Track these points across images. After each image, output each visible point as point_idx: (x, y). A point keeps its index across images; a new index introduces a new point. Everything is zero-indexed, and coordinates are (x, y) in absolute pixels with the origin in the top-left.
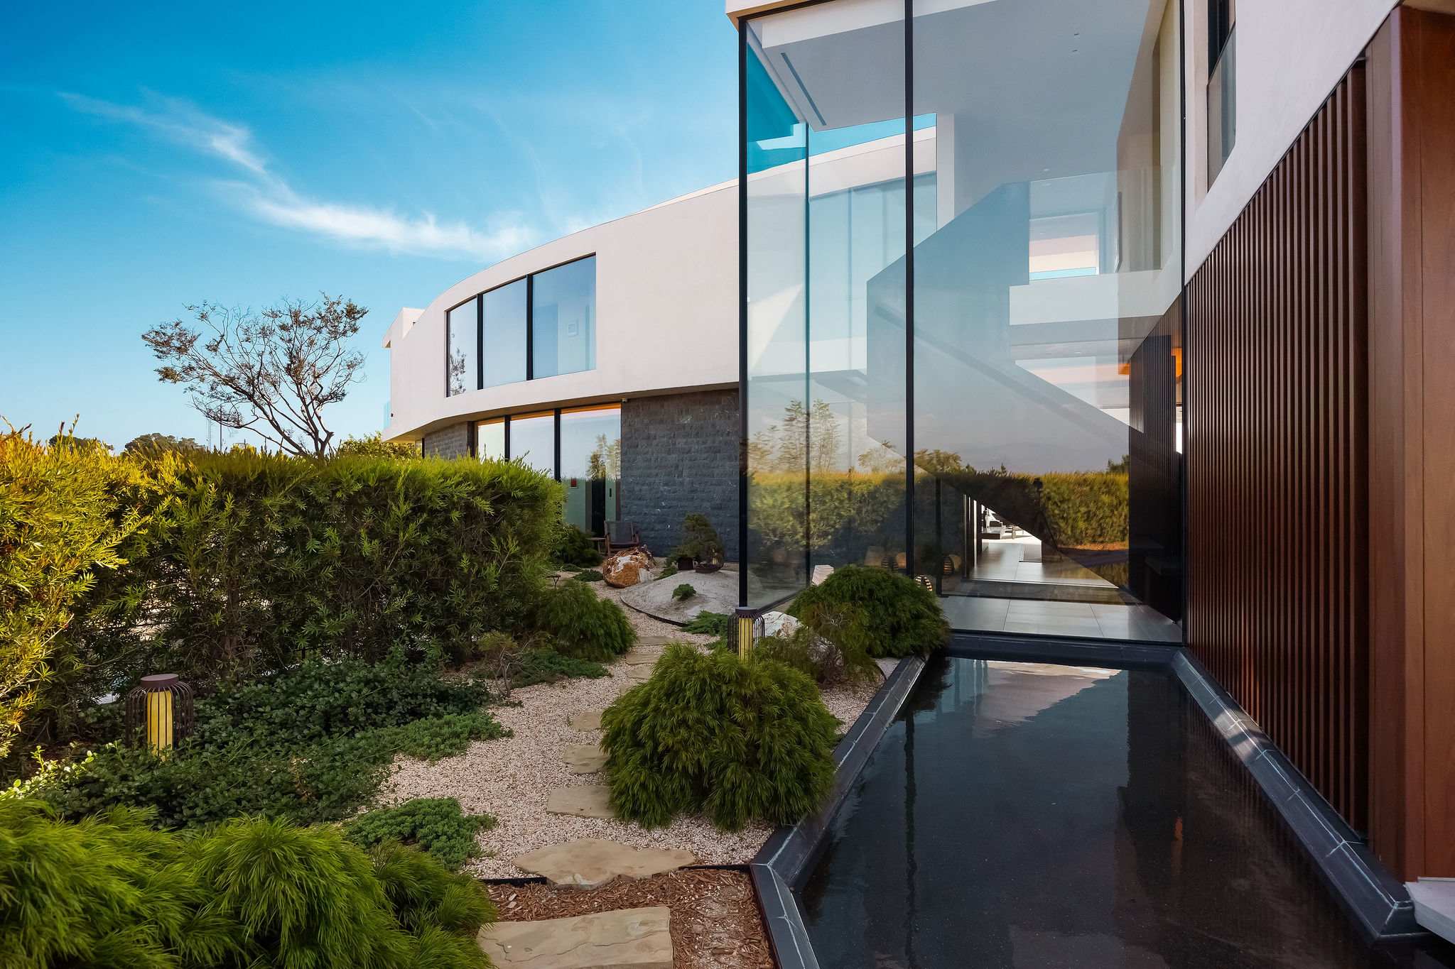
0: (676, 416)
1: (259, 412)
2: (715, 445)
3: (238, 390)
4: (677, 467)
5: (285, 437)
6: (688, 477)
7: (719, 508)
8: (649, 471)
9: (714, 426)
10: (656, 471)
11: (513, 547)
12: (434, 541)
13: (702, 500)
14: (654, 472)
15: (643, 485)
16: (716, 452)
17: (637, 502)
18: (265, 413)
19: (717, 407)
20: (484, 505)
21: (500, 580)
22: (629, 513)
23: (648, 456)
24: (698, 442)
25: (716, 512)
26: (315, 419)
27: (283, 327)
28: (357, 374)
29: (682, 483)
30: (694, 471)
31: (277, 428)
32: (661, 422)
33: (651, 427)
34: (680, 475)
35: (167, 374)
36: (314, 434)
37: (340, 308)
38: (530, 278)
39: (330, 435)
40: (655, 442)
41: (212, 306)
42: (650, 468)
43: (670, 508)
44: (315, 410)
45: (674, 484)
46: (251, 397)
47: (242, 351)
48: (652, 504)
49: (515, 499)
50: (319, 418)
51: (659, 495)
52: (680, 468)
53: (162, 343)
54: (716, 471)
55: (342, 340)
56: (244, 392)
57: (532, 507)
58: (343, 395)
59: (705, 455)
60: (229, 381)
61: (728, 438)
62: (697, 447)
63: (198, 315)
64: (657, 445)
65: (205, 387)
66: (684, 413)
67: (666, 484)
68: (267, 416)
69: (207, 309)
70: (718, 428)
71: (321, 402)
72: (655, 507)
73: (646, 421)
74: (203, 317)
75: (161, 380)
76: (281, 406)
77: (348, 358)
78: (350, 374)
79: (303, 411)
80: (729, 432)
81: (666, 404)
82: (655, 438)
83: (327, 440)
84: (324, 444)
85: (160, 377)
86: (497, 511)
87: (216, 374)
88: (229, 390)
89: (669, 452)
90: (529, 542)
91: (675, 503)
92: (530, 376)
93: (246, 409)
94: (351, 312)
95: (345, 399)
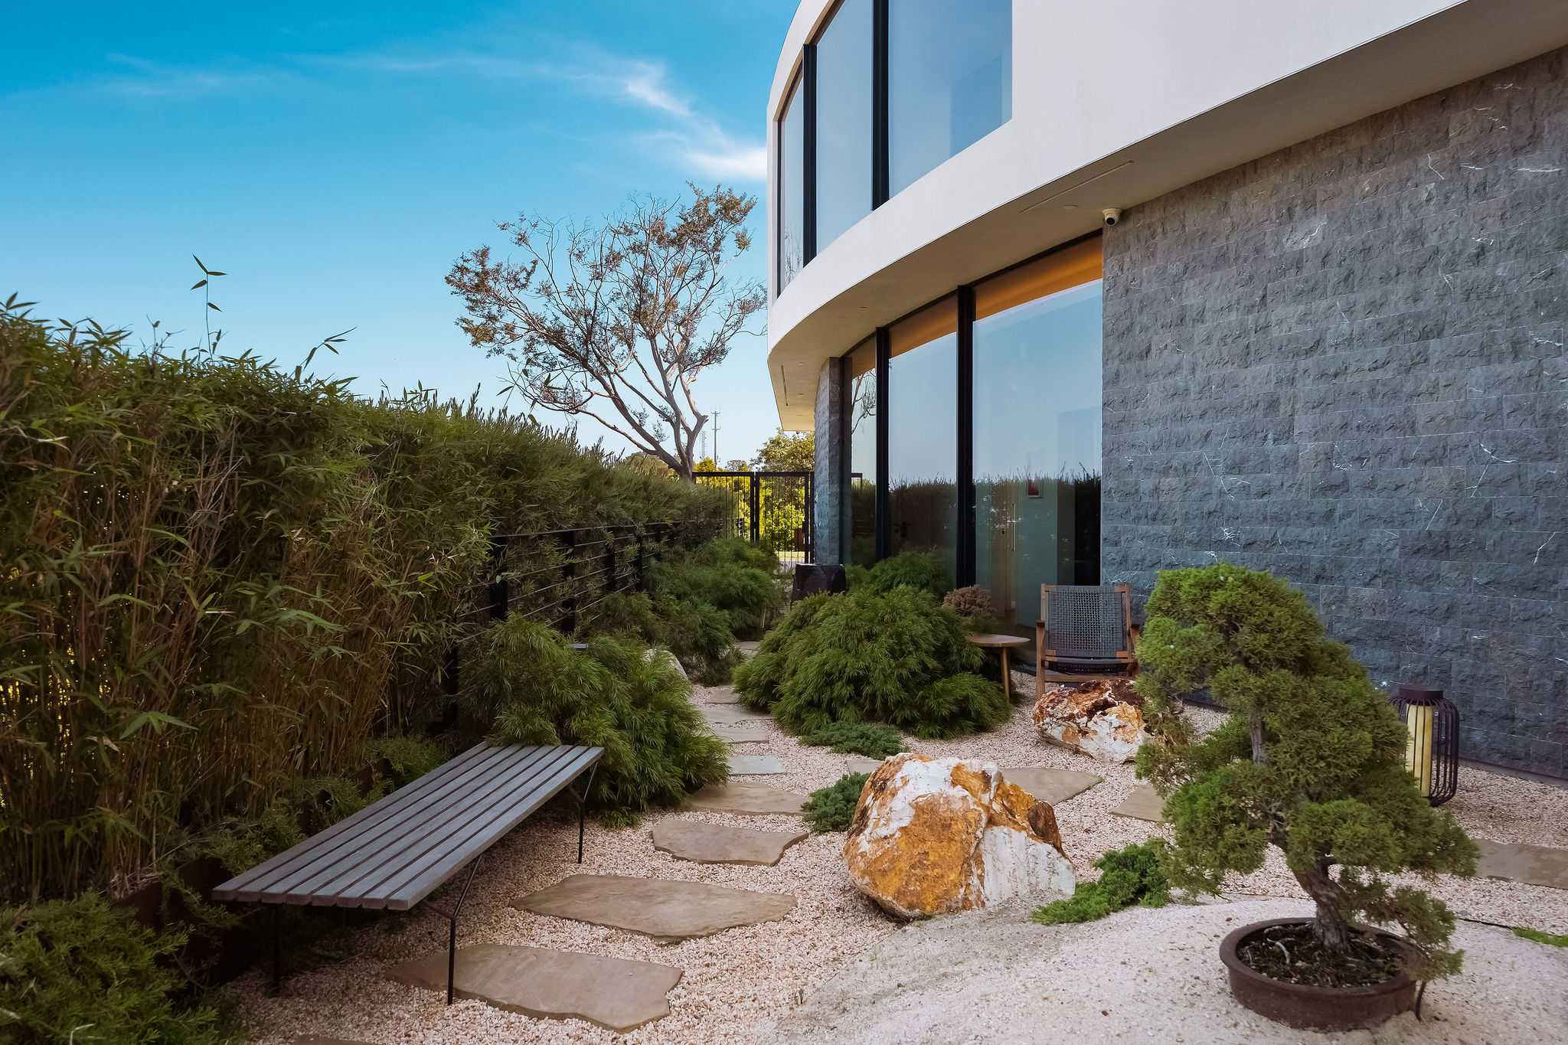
0: (1269, 228)
2: (1421, 307)
3: (569, 352)
4: (1273, 404)
5: (634, 426)
6: (1315, 435)
7: (1439, 548)
8: (1180, 429)
9: (1415, 236)
10: (1203, 426)
13: (1370, 519)
14: (1197, 428)
15: (1165, 472)
16: (1425, 336)
17: (1143, 528)
18: (605, 387)
19: (1429, 159)
22: (1123, 562)
23: (1179, 380)
24: (1350, 310)
25: (1423, 566)
27: (635, 248)
29: (1290, 462)
30: (1336, 416)
31: (622, 408)
32: (1221, 259)
33: (1188, 284)
34: (1286, 433)
36: (676, 418)
37: (713, 208)
39: (701, 420)
40: (1201, 330)
41: (533, 221)
42: (1185, 419)
43: (1248, 545)
45: (1264, 465)
46: (586, 363)
48: (1191, 535)
50: (687, 393)
51: (1211, 504)
52: (1284, 408)
54: (1423, 410)
56: (575, 354)
59: (1381, 352)
60: (556, 337)
61: (1482, 273)
62: (1345, 327)
63: (514, 238)
64: (1208, 339)
65: (518, 348)
66: (1298, 211)
67: (1235, 468)
68: (610, 392)
69: (525, 225)
70: (1433, 240)
72: (1198, 544)
74: (522, 239)
80: (1482, 250)
81: (1236, 196)
82: (1200, 318)
83: (699, 426)
84: (692, 436)
87: (535, 328)
88: (552, 352)
89: (1247, 357)
91: (1265, 530)
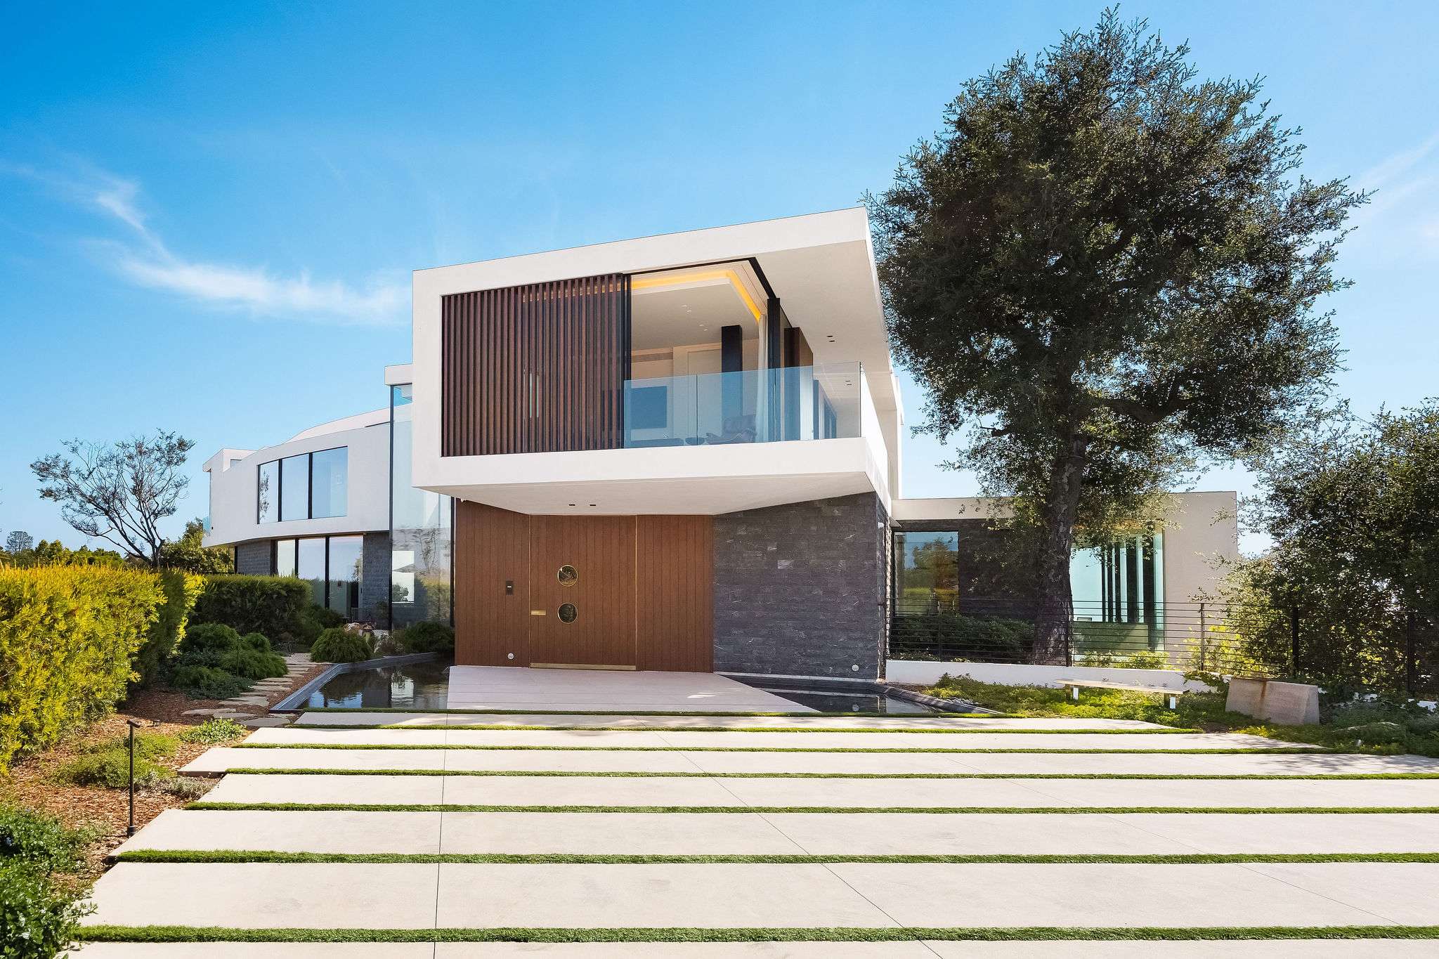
1: (113, 525)
3: (98, 506)
5: (130, 543)
8: (378, 578)
11: (293, 608)
12: (268, 604)
14: (381, 578)
15: (374, 586)
17: (371, 596)
18: (116, 525)
20: (284, 593)
21: (289, 619)
22: (366, 603)
26: (152, 530)
27: (130, 457)
28: (182, 491)
31: (125, 536)
32: (385, 548)
35: (48, 493)
36: (152, 542)
37: (174, 441)
38: (311, 454)
39: (163, 542)
40: (381, 560)
41: (80, 441)
42: (378, 576)
44: (152, 524)
46: (107, 513)
47: (100, 477)
49: (294, 591)
50: (155, 528)
53: (44, 470)
55: (173, 467)
56: (102, 508)
57: (300, 594)
58: (174, 510)
60: (92, 500)
63: (71, 449)
65: (76, 506)
68: (118, 528)
69: (77, 444)
71: (156, 516)
73: (377, 547)
74: (74, 449)
75: (41, 497)
76: (127, 519)
77: (177, 479)
78: (177, 492)
79: (142, 522)
82: (381, 558)
85: (41, 495)
86: (288, 595)
87: (83, 495)
88: (91, 507)
90: (299, 607)
92: (310, 517)
93: (102, 522)
94: (182, 445)
95: (175, 513)
